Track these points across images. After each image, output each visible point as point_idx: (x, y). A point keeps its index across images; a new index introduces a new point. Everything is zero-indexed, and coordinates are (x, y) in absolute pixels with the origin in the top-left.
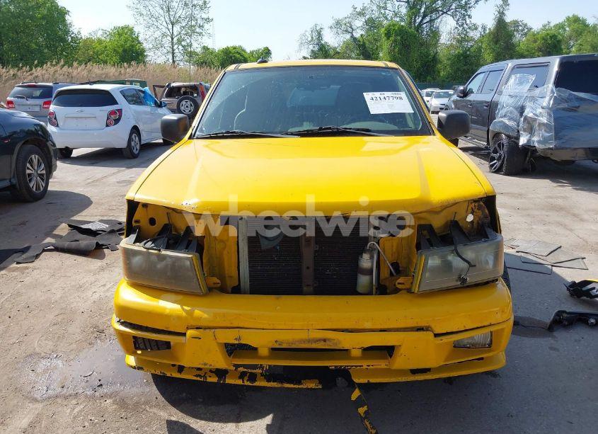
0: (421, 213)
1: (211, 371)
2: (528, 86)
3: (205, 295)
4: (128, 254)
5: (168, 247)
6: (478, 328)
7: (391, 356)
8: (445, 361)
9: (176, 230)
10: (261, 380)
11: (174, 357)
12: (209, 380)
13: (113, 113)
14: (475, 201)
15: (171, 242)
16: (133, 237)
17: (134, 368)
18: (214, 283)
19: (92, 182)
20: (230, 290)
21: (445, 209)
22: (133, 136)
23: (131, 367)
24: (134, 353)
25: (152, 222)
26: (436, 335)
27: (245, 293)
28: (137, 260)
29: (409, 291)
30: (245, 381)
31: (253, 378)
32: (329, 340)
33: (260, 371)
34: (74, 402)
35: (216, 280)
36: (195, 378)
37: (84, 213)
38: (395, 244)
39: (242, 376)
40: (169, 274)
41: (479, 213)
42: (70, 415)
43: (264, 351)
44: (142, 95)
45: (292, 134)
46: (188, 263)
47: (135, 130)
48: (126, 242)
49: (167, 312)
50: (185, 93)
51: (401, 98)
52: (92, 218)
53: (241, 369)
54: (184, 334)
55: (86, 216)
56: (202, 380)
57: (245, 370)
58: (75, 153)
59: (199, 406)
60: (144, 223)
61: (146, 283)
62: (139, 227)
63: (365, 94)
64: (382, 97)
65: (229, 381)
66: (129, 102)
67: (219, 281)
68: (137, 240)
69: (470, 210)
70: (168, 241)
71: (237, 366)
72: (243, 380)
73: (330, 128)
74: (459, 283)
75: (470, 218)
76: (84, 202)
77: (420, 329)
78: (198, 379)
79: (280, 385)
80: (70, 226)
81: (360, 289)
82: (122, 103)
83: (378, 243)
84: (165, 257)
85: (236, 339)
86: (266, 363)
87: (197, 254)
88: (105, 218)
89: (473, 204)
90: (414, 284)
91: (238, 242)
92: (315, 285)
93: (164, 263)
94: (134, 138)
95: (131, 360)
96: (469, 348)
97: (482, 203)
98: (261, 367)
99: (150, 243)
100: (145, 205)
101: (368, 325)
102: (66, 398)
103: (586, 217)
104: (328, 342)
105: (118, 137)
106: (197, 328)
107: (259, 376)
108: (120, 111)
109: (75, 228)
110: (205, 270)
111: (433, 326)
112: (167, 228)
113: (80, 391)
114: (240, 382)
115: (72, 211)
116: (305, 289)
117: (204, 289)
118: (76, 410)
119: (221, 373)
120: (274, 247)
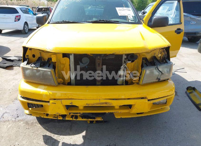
0: (143, 53)
1: (59, 115)
2: (166, 10)
3: (57, 86)
4: (24, 69)
5: (41, 66)
6: (163, 97)
7: (130, 109)
8: (150, 109)
9: (44, 59)
10: (79, 118)
11: (45, 110)
12: (59, 119)
13: (17, 16)
14: (162, 49)
15: (42, 64)
16: (26, 62)
17: (28, 114)
18: (60, 81)
19: (11, 42)
20: (67, 84)
21: (151, 51)
22: (25, 26)
23: (27, 114)
24: (28, 109)
25: (34, 56)
26: (149, 100)
27: (73, 85)
28: (28, 72)
29: (138, 83)
30: (73, 119)
31: (76, 117)
32: (108, 103)
33: (79, 115)
34: (8, 123)
35: (61, 80)
36: (53, 118)
37: (8, 53)
38: (132, 66)
39: (72, 117)
40: (41, 77)
41: (163, 53)
42: (6, 128)
43: (81, 108)
44: (28, 10)
45: (89, 22)
46: (49, 73)
47: (26, 23)
48: (24, 64)
49: (41, 93)
50: (44, 11)
51: (130, 10)
52: (11, 55)
53: (72, 114)
54: (49, 102)
55: (8, 54)
56: (56, 119)
57: (73, 114)
58: (3, 32)
59: (56, 123)
60: (30, 57)
61: (32, 81)
62: (28, 58)
63: (116, 8)
64: (123, 9)
65: (67, 119)
66: (23, 13)
67: (62, 80)
68: (28, 64)
69: (160, 52)
70: (40, 64)
71: (70, 113)
72: (73, 118)
73: (103, 20)
74: (157, 80)
75: (160, 55)
76: (8, 50)
77: (142, 98)
78: (55, 118)
79: (87, 120)
80: (2, 58)
81: (118, 83)
82: (21, 13)
83: (126, 65)
84: (39, 71)
85: (70, 103)
86: (82, 112)
87: (53, 69)
88: (16, 55)
89: (161, 50)
90: (140, 81)
91: (70, 64)
92: (101, 82)
93: (39, 73)
94: (26, 26)
95: (27, 112)
96: (158, 104)
97: (164, 50)
98: (80, 113)
99: (33, 65)
100: (31, 49)
101: (123, 97)
102: (4, 122)
103: (184, 55)
104: (107, 104)
105: (20, 26)
106: (54, 99)
107: (79, 116)
108: (20, 16)
109: (4, 59)
110: (56, 76)
111: (147, 97)
112: (40, 59)
113: (10, 119)
114: (71, 119)
115: (3, 53)
116: (97, 83)
117: (56, 84)
118: (9, 126)
119: (64, 116)
120: (85, 67)
